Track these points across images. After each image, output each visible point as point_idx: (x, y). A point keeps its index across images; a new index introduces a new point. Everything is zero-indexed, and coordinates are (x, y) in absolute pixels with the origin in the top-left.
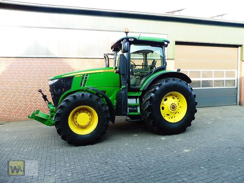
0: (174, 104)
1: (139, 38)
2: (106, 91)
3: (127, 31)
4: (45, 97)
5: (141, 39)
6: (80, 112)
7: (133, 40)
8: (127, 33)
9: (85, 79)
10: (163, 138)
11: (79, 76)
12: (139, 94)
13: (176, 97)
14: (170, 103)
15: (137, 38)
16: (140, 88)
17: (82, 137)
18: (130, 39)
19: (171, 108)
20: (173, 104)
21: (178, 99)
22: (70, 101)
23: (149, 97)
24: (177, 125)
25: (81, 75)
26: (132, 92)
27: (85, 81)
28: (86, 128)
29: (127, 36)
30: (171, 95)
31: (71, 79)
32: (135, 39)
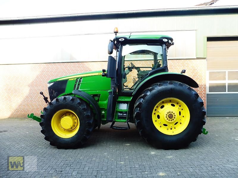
0: (172, 112)
1: (129, 37)
2: (100, 94)
3: (115, 31)
4: (46, 99)
5: (132, 38)
6: (66, 115)
7: (123, 39)
8: (116, 33)
9: (79, 82)
10: (153, 152)
11: (72, 79)
12: (130, 99)
13: (177, 104)
14: (167, 111)
15: (128, 37)
16: (132, 93)
17: (63, 140)
18: (120, 40)
19: (168, 117)
20: (170, 112)
21: (180, 106)
22: (53, 105)
23: (138, 103)
24: (174, 139)
25: (75, 79)
26: (125, 97)
27: (79, 84)
28: (72, 131)
29: (117, 36)
30: (170, 101)
31: (65, 82)
32: (125, 39)
